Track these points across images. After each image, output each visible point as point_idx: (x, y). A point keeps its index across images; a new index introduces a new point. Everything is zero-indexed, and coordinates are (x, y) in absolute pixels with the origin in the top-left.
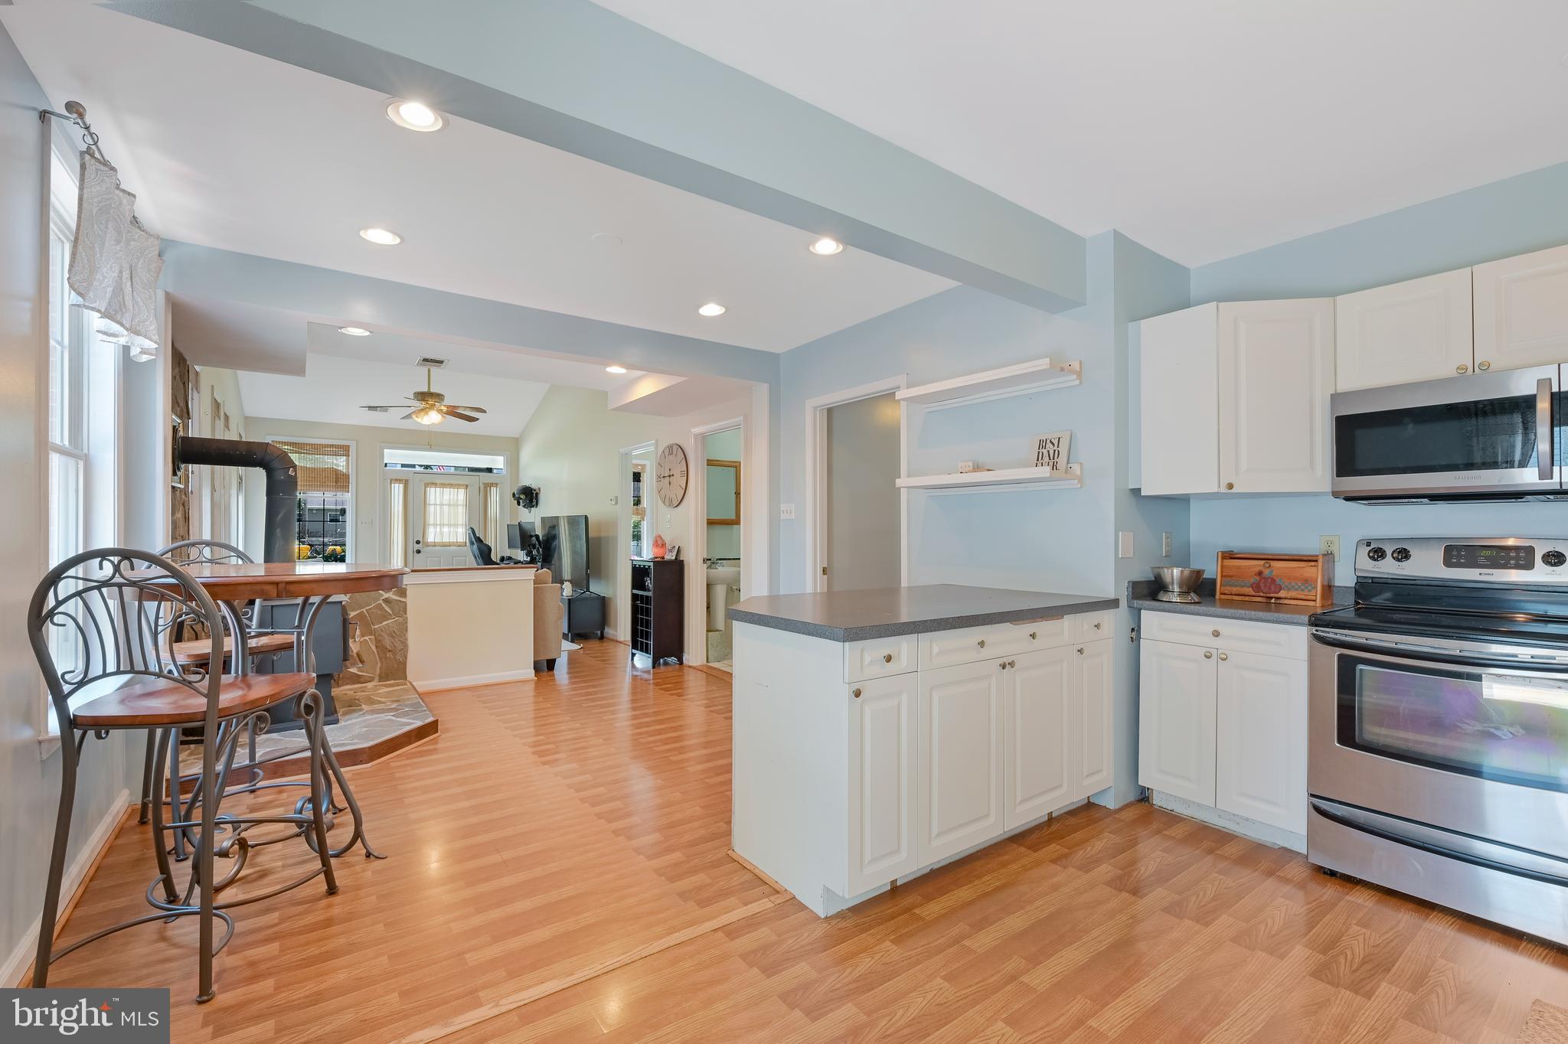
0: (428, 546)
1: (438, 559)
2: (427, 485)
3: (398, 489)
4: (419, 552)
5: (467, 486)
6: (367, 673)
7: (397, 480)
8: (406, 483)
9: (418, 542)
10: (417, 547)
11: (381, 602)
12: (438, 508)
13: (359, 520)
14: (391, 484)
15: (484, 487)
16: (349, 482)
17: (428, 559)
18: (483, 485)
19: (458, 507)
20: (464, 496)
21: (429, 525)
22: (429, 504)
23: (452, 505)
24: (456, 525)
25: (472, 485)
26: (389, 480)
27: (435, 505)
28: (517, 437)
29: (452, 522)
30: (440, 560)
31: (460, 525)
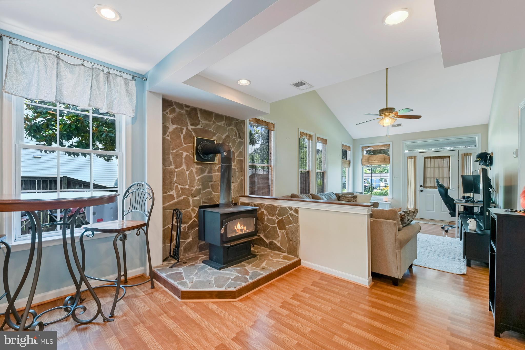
0: (426, 188)
1: (433, 195)
2: (426, 158)
3: (411, 162)
4: (422, 191)
5: (450, 157)
6: (284, 248)
8: (415, 158)
9: (421, 186)
10: (421, 188)
11: (289, 215)
12: (432, 169)
13: (393, 176)
14: (408, 159)
15: (462, 156)
16: (389, 160)
17: (427, 195)
18: (461, 155)
19: (444, 168)
20: (448, 161)
21: (427, 178)
22: (427, 168)
23: (441, 167)
24: (443, 178)
25: (453, 156)
26: (407, 157)
27: (431, 168)
28: (487, 123)
29: (441, 176)
30: (434, 196)
31: (445, 178)
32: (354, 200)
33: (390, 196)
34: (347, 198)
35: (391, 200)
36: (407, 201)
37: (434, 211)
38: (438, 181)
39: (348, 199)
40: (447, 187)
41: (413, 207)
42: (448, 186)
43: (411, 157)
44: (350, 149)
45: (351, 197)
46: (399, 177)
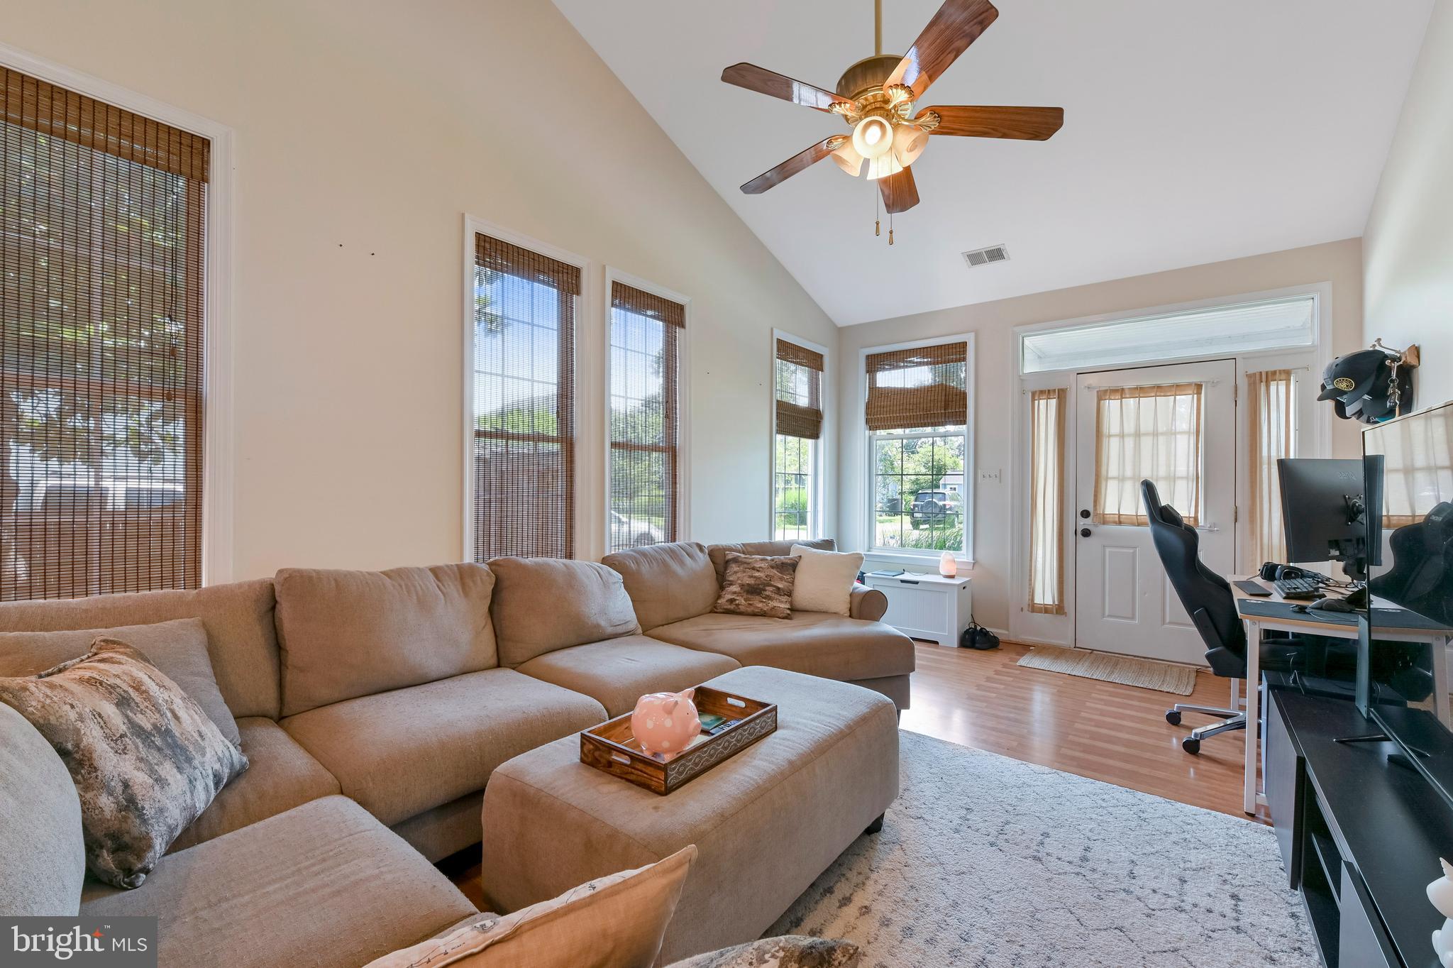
0: (1104, 523)
1: (1132, 551)
2: (1103, 395)
3: (1047, 410)
4: (1086, 533)
5: (1199, 387)
7: (1042, 392)
8: (1061, 395)
9: (1086, 514)
10: (1084, 523)
12: (1129, 443)
13: (979, 471)
14: (1033, 400)
15: (1250, 385)
16: (965, 406)
17: (1108, 550)
18: (1246, 380)
19: (1178, 436)
20: (1192, 406)
21: (1107, 478)
22: (1109, 436)
23: (1162, 434)
24: (1172, 479)
25: (1214, 384)
26: (1030, 394)
27: (1122, 436)
28: (1358, 236)
29: (1162, 472)
30: (1134, 553)
31: (1182, 478)
32: (781, 579)
33: (965, 556)
34: (753, 569)
35: (971, 567)
36: (1031, 575)
37: (1133, 618)
38: (1149, 491)
39: (757, 574)
40: (1190, 517)
41: (1054, 602)
42: (1192, 515)
43: (1047, 393)
44: (822, 365)
45: (772, 567)
46: (1000, 477)
